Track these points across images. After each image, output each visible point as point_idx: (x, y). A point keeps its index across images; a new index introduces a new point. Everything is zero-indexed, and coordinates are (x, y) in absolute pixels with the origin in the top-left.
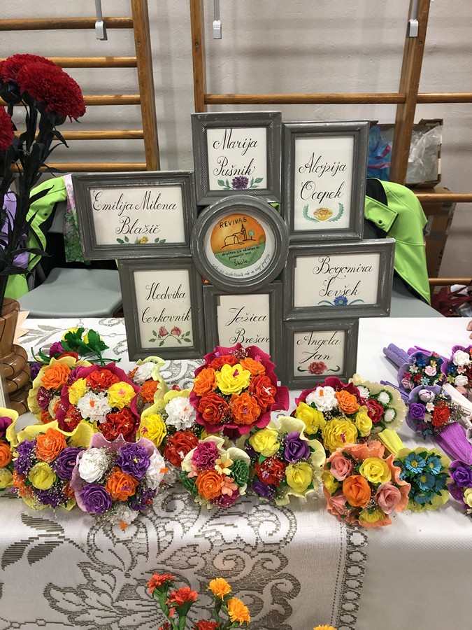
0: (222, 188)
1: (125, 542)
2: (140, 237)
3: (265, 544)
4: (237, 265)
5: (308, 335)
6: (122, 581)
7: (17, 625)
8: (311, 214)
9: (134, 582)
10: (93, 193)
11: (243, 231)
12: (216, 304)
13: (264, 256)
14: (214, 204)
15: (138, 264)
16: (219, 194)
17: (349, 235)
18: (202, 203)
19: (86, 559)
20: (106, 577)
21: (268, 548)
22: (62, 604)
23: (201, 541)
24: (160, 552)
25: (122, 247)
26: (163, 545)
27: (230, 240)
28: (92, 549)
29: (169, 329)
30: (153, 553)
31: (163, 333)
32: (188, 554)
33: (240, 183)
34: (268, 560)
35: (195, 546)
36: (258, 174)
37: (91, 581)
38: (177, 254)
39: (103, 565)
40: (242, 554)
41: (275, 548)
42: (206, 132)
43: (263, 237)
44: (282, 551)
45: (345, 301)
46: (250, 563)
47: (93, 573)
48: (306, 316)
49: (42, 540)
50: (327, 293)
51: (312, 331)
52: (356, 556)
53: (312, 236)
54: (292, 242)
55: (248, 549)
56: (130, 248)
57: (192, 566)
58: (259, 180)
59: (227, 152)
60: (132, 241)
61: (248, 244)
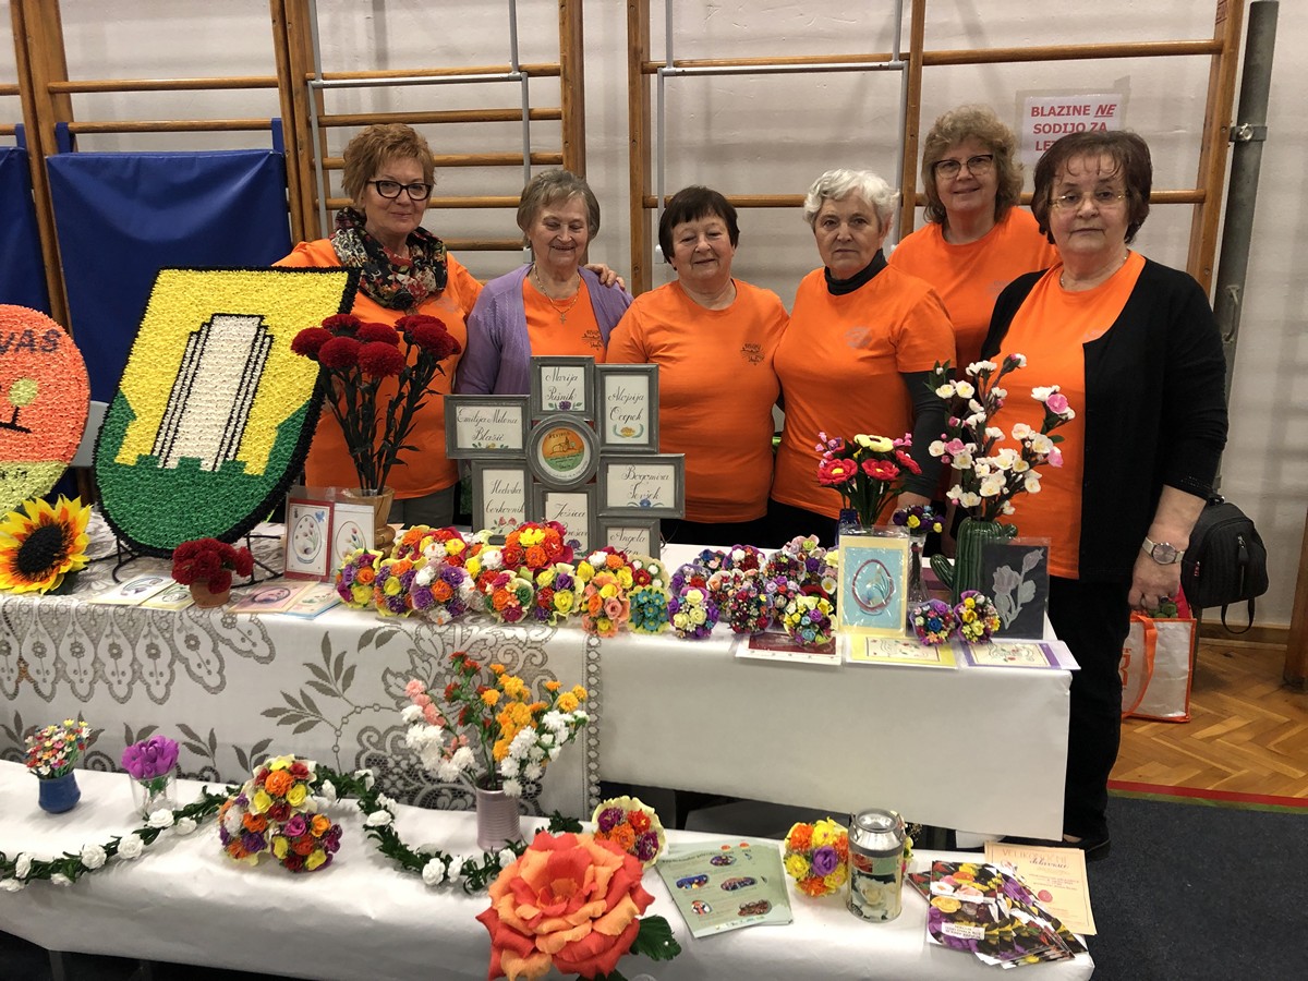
0: (552, 409)
1: (440, 634)
2: (490, 443)
3: (532, 642)
4: (562, 468)
5: (619, 531)
6: (436, 669)
7: (358, 710)
8: (618, 432)
9: (443, 671)
10: (458, 409)
11: (567, 442)
12: (544, 500)
13: (582, 463)
14: (545, 420)
15: (486, 463)
16: (548, 413)
17: (647, 449)
18: (536, 419)
19: (413, 646)
20: (426, 665)
21: (534, 645)
22: (393, 690)
23: (490, 637)
24: (462, 644)
25: (476, 450)
26: (465, 638)
27: (557, 449)
28: (418, 638)
29: (507, 519)
30: (457, 644)
31: (502, 522)
32: (481, 647)
33: (565, 406)
34: (534, 656)
35: (485, 640)
36: (579, 400)
37: (415, 667)
38: (516, 457)
39: (424, 653)
40: (516, 648)
41: (539, 645)
42: (540, 371)
43: (582, 447)
44: (543, 647)
45: (649, 504)
46: (522, 657)
47: (416, 659)
48: (616, 514)
49: (387, 629)
50: (634, 496)
51: (623, 527)
52: (593, 655)
53: (618, 448)
54: (602, 452)
55: (521, 645)
56: (482, 451)
57: (483, 659)
58: (579, 404)
59: (556, 383)
60: (484, 446)
61: (570, 452)
